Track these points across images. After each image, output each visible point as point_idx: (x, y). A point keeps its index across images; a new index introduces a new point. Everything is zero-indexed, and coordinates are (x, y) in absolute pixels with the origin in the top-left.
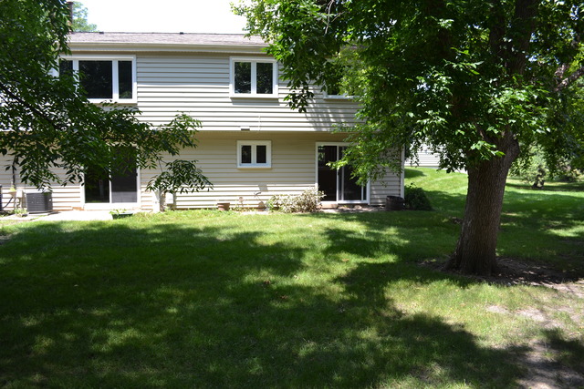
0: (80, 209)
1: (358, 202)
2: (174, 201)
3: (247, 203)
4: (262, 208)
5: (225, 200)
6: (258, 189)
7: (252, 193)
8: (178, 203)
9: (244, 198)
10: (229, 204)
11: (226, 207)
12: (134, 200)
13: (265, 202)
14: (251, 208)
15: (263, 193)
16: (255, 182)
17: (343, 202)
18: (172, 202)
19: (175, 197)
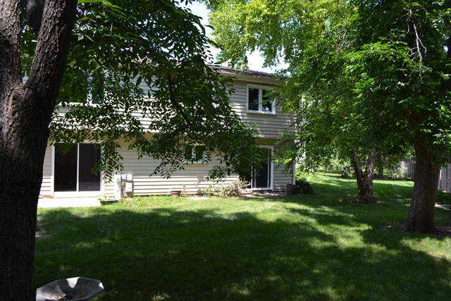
0: (50, 197)
1: (266, 189)
2: (133, 190)
3: (190, 191)
4: (200, 194)
5: (178, 188)
6: (197, 179)
7: (193, 183)
8: (135, 191)
9: (187, 186)
10: (180, 192)
11: (179, 193)
12: (98, 189)
13: (202, 190)
14: (192, 195)
15: (202, 183)
16: (195, 174)
17: (255, 189)
18: (131, 190)
19: (133, 186)
